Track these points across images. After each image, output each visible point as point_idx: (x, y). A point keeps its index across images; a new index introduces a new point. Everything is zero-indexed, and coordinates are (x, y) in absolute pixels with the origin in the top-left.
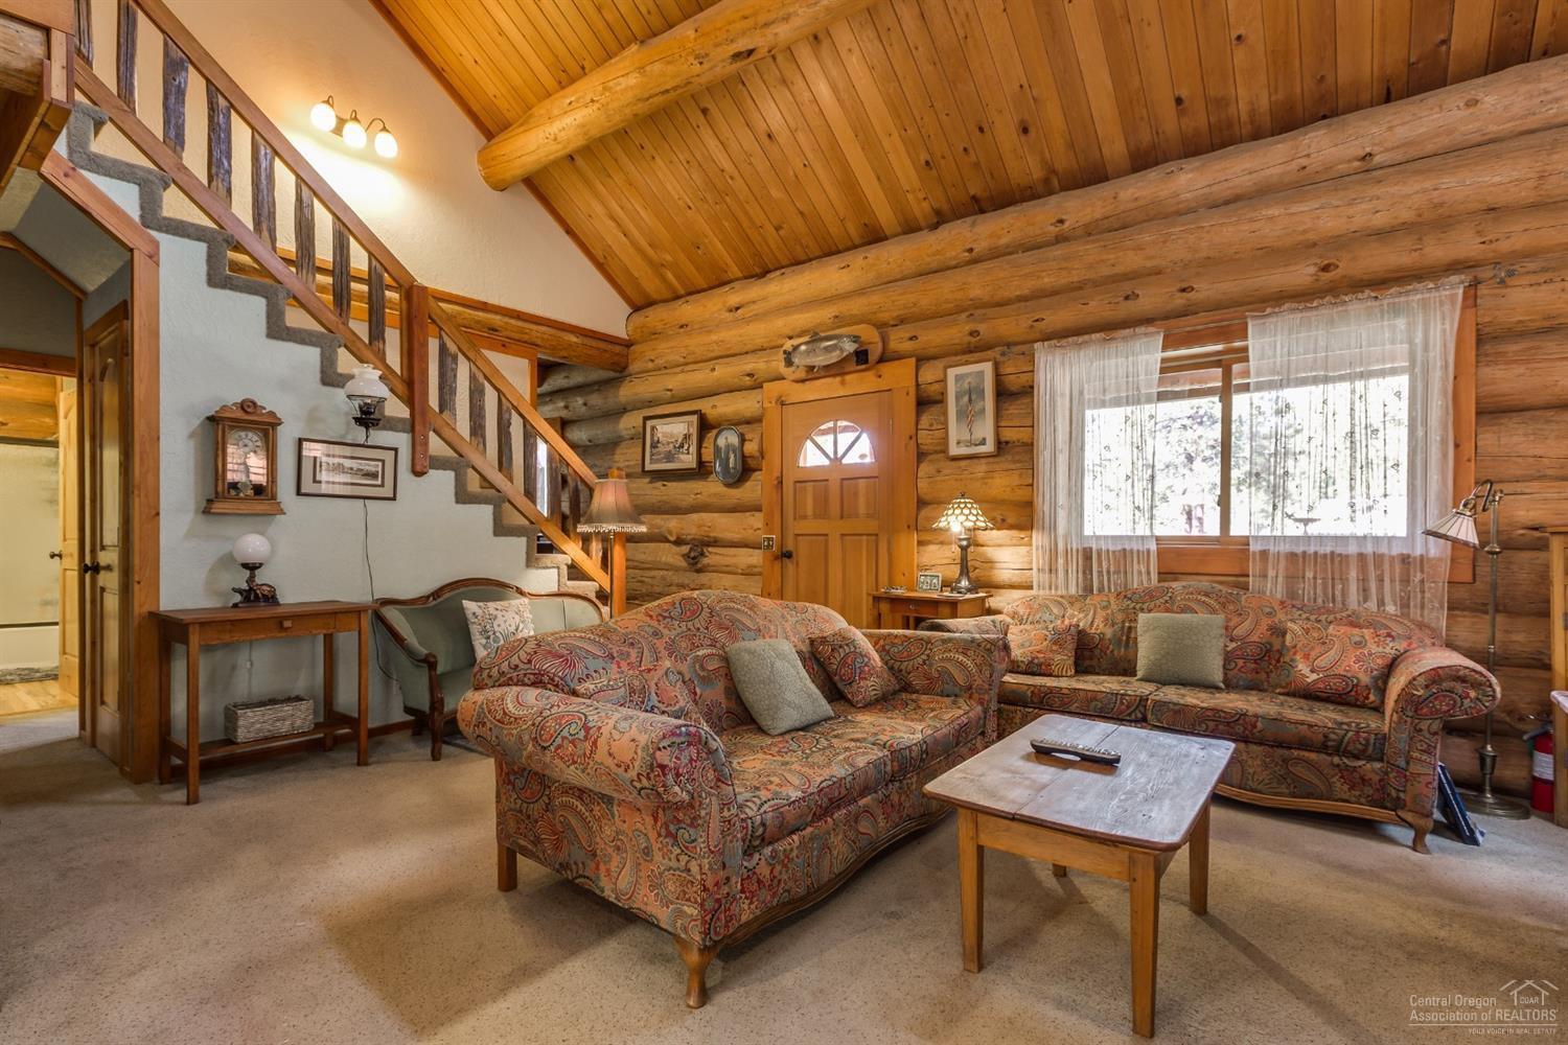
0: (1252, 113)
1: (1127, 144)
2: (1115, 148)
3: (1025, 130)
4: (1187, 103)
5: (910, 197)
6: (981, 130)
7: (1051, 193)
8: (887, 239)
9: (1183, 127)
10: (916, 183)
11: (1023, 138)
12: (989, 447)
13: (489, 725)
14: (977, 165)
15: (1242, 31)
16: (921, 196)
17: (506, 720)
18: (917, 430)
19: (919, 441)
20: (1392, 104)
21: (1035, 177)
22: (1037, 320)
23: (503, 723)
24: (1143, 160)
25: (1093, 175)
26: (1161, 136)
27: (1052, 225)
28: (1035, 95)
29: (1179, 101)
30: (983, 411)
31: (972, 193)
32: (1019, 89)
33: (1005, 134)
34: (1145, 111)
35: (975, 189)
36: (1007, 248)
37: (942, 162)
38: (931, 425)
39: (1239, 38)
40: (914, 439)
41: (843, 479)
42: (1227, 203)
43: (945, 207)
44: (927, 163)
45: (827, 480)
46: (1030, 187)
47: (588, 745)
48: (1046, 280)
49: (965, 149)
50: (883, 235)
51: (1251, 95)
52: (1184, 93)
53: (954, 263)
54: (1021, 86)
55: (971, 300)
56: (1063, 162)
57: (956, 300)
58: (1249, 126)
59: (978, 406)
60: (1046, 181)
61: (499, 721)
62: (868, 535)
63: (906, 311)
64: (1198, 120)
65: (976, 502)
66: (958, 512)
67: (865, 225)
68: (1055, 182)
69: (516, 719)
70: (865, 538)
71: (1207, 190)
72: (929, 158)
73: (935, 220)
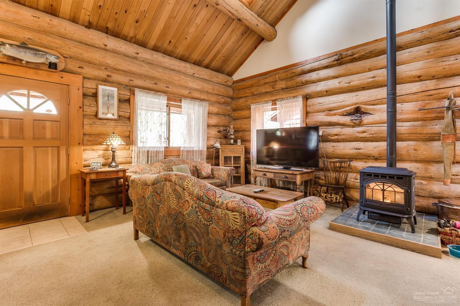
0: (178, 53)
1: (155, 43)
2: (152, 42)
3: (137, 22)
4: (171, 43)
5: (83, 11)
6: (126, 12)
7: (130, 42)
8: (58, 17)
9: (167, 47)
10: (90, 9)
11: (135, 23)
12: (116, 117)
13: (287, 229)
14: (116, 20)
15: (188, 37)
16: (88, 14)
17: (292, 222)
18: (83, 105)
19: (84, 110)
20: (194, 65)
21: (130, 35)
22: (131, 80)
23: (292, 224)
24: (155, 49)
25: (143, 44)
26: (163, 46)
27: (135, 53)
28: (146, 16)
29: (170, 42)
30: (113, 104)
31: (108, 26)
32: (144, 11)
33: (131, 19)
34: (164, 39)
35: (110, 25)
36: (119, 52)
37: (106, 10)
38: (91, 104)
39: (186, 38)
40: (82, 108)
41: (34, 120)
42: (172, 70)
43: (95, 23)
44: (100, 6)
45: (23, 119)
46: (126, 37)
47: (316, 211)
48: (134, 69)
49: (117, 13)
50: (58, 15)
51: (180, 50)
52: (172, 41)
53: (97, 46)
54: (145, 11)
55: (106, 63)
56: (140, 37)
57: (100, 61)
58: (176, 55)
59: (111, 102)
60: (132, 38)
61: (290, 225)
62: (52, 147)
63: (75, 54)
64: (170, 48)
65: (119, 135)
66: (114, 139)
67: (52, 5)
68: (133, 40)
69: (295, 219)
70: (50, 148)
71: (170, 65)
72: (102, 5)
73: (87, 25)
